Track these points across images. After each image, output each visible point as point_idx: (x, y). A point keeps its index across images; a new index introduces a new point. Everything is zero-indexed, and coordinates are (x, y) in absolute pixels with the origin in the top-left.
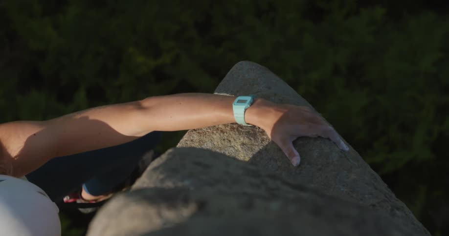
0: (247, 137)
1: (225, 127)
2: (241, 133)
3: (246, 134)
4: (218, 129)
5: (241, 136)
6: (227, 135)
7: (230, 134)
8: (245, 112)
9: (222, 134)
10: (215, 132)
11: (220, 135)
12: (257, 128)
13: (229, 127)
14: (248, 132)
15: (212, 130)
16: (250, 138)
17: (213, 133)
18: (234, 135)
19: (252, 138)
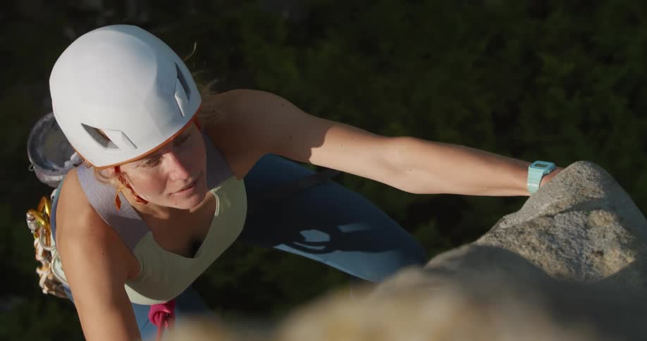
0: (567, 266)
1: (540, 244)
2: (560, 259)
3: (566, 262)
4: (529, 244)
5: (558, 262)
6: (540, 255)
7: (544, 255)
8: (542, 177)
9: (533, 252)
10: (524, 246)
11: (530, 253)
12: (583, 258)
13: (546, 245)
14: (571, 260)
15: (520, 242)
16: (571, 268)
17: (520, 247)
18: (549, 258)
19: (573, 270)
